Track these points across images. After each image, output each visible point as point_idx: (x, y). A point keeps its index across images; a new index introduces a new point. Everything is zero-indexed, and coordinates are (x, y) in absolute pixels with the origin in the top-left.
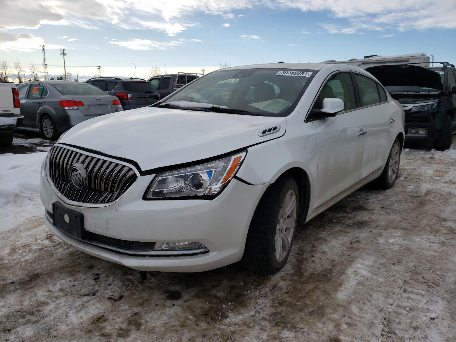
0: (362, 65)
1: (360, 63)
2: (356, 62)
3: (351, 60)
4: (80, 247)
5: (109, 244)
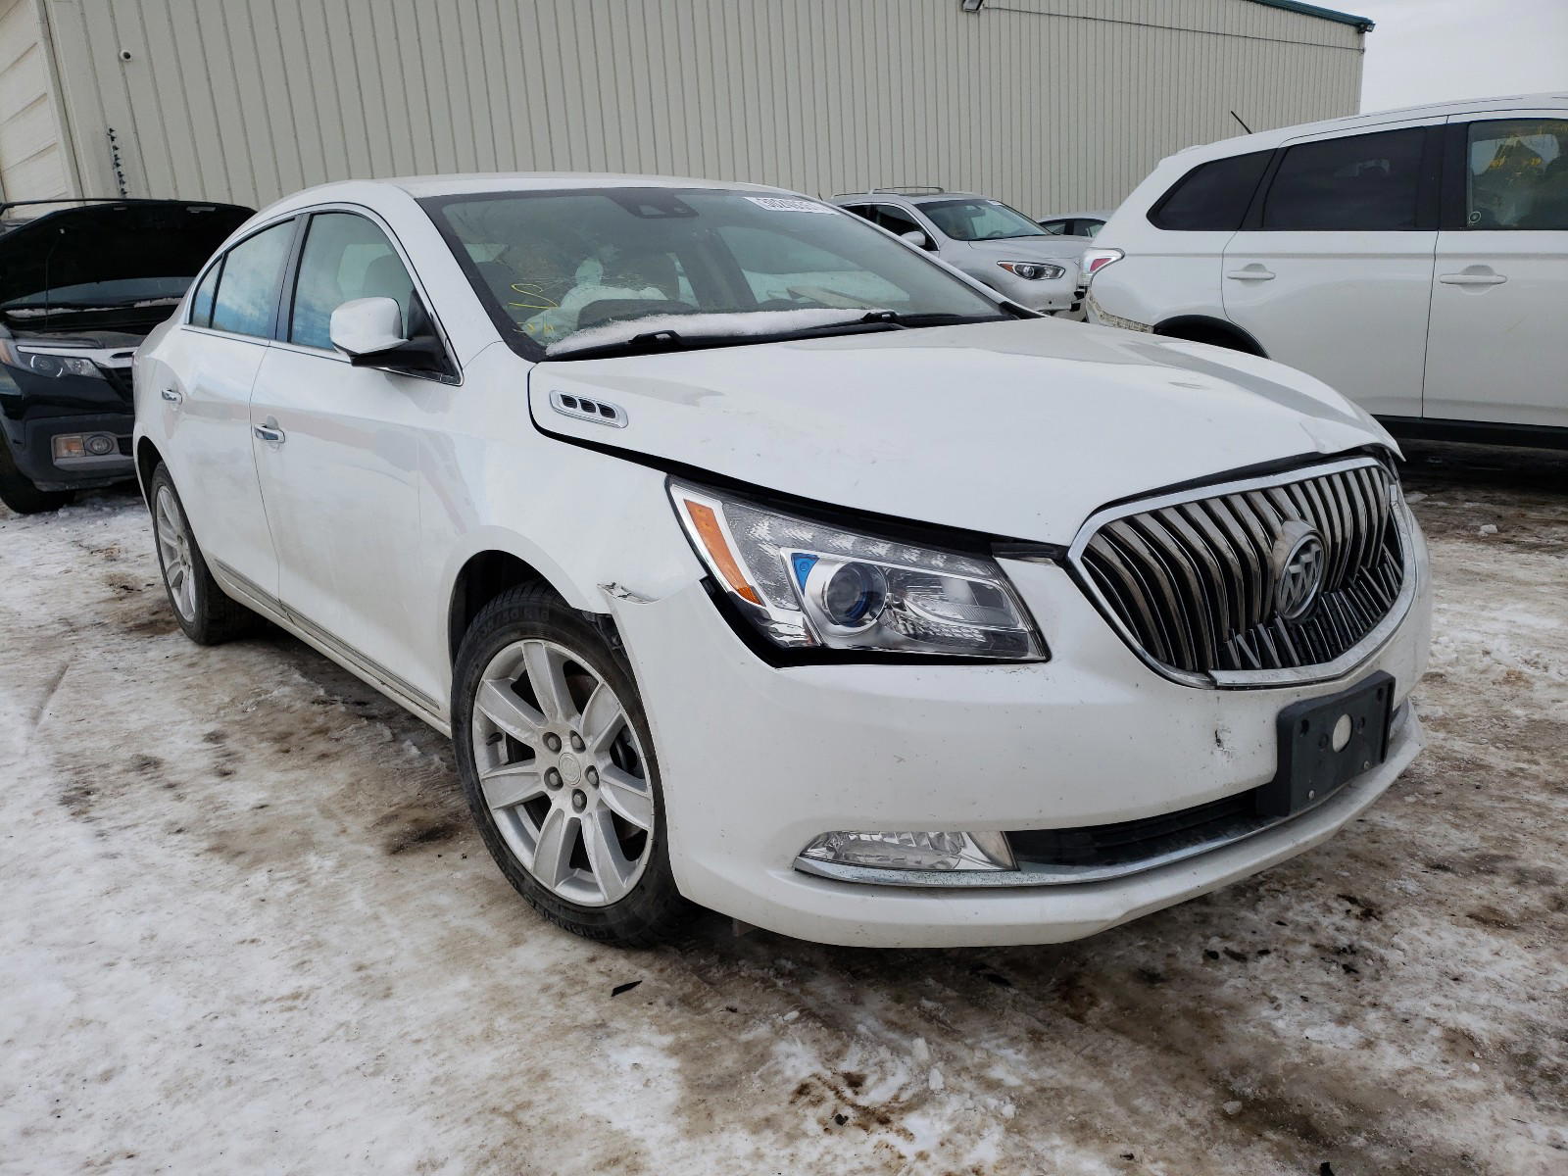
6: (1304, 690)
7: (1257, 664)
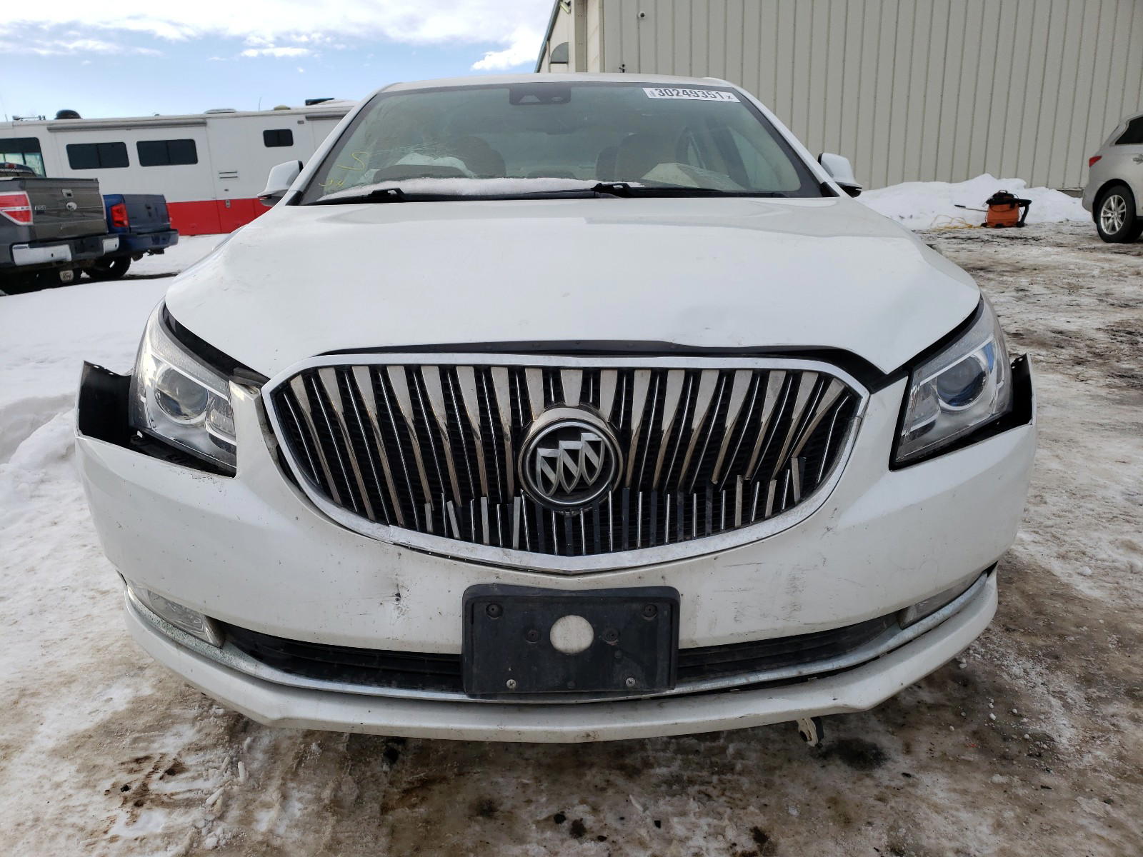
0: (306, 121)
1: (303, 118)
2: (289, 114)
3: (276, 109)
4: (643, 724)
5: (752, 667)
6: (506, 574)
7: (456, 534)
